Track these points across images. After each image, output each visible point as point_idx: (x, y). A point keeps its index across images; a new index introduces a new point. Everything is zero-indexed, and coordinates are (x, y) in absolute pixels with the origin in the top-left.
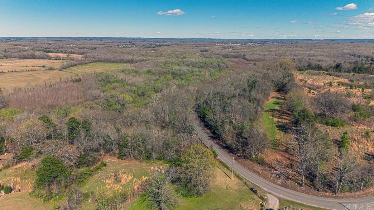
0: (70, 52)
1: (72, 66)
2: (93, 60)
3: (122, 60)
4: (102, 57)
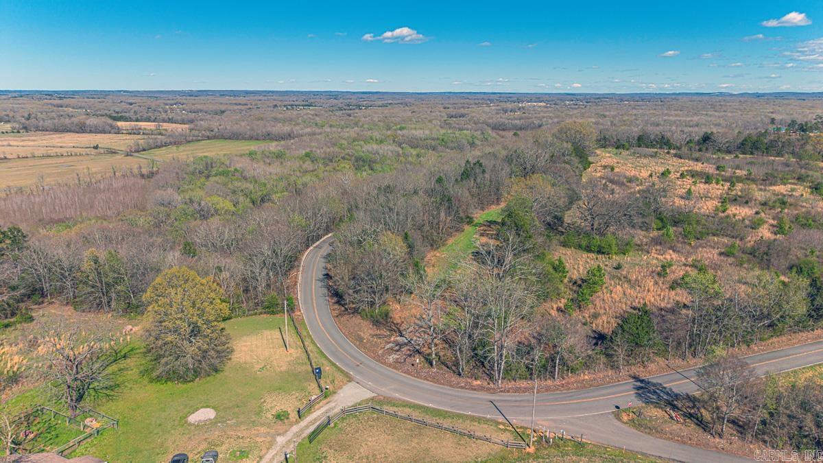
3: (268, 135)
4: (226, 129)
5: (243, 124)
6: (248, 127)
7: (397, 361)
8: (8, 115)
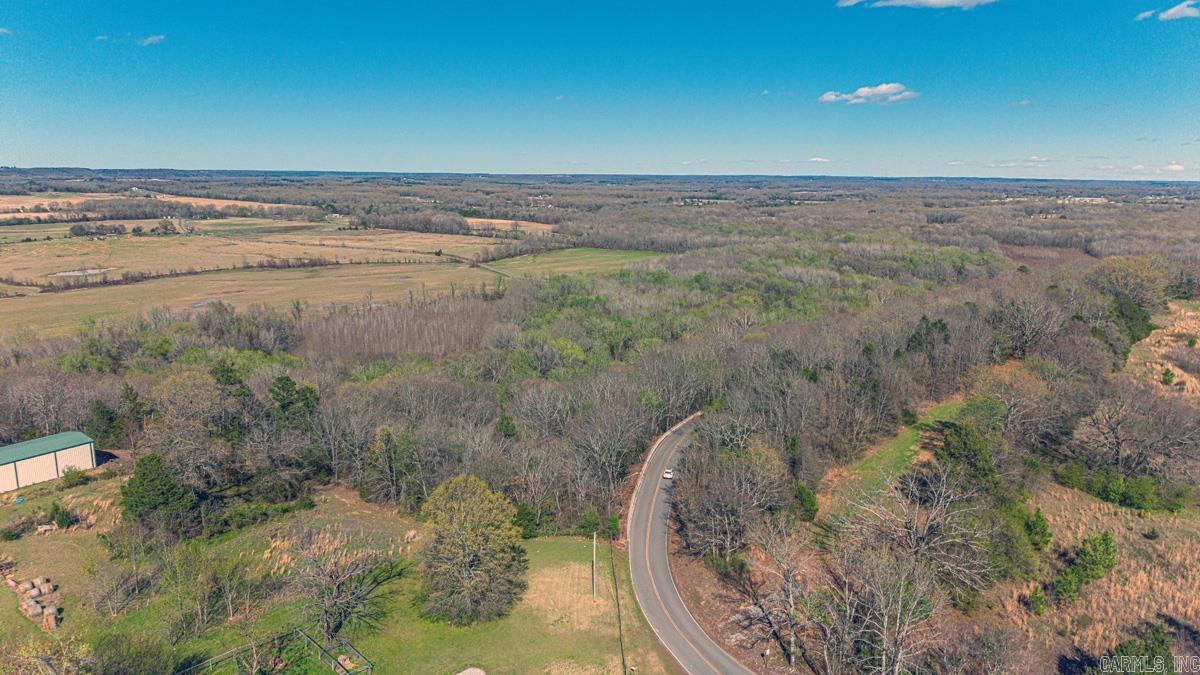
0: (527, 216)
1: (511, 256)
2: (574, 239)
3: (653, 243)
4: (598, 233)
5: (621, 227)
6: (627, 233)
7: (741, 646)
8: (348, 207)
